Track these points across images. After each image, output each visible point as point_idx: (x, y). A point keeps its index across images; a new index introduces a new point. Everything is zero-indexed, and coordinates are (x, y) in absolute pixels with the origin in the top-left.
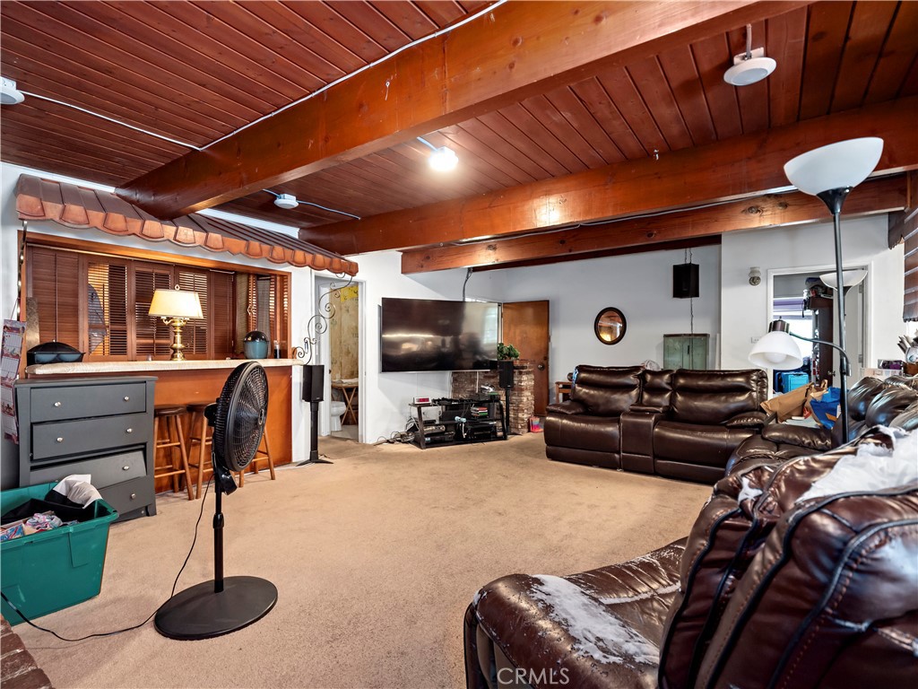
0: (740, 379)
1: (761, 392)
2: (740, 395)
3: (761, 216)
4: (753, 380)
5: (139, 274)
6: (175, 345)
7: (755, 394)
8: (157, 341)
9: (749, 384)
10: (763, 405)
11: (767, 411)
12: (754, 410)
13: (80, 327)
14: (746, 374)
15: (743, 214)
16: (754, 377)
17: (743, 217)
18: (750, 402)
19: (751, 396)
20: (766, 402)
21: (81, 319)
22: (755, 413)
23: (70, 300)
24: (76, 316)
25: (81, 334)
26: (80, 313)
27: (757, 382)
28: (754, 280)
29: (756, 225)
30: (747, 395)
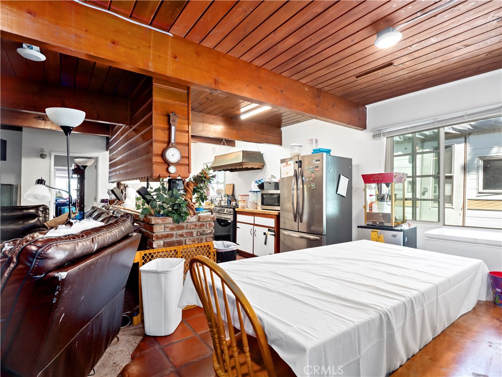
0: (32, 211)
1: (45, 217)
2: (32, 220)
3: (45, 123)
4: (40, 211)
7: (41, 219)
9: (38, 213)
10: (45, 224)
11: (48, 227)
12: (40, 227)
14: (36, 207)
15: (35, 119)
16: (41, 209)
17: (34, 120)
18: (38, 223)
19: (39, 220)
20: (48, 222)
22: (41, 228)
27: (42, 212)
28: (42, 156)
29: (42, 127)
30: (36, 219)
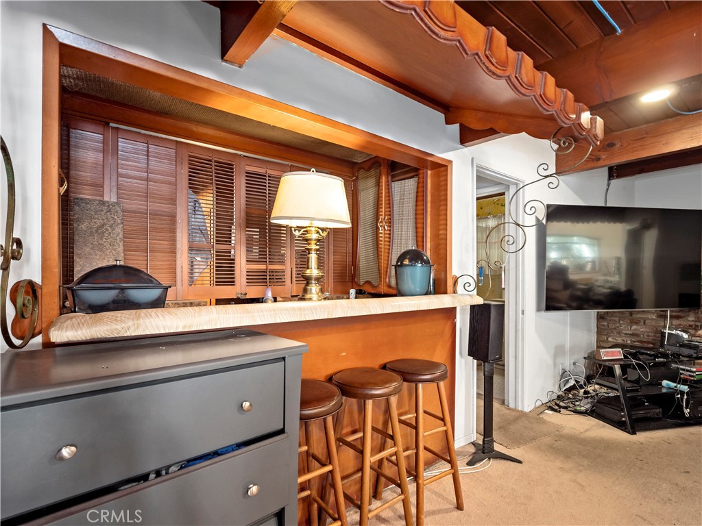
5: (249, 174)
6: (308, 272)
8: (271, 267)
13: (179, 246)
21: (179, 235)
23: (166, 208)
24: (173, 231)
25: (178, 256)
26: (179, 226)
